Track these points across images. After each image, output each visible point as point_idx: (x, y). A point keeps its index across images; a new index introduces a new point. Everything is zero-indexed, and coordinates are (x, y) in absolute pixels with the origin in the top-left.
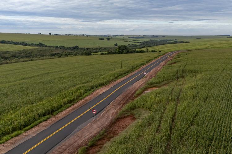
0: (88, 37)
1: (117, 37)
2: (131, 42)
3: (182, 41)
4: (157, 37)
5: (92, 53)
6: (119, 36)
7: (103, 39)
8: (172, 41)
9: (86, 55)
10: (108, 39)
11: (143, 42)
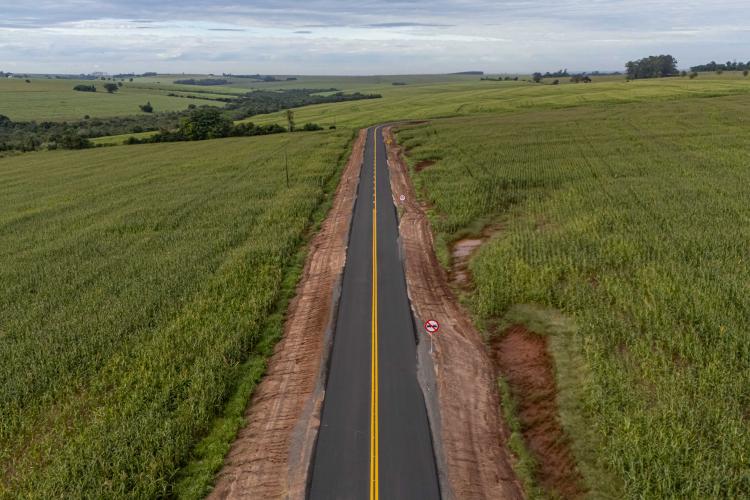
0: (28, 81)
1: (135, 80)
2: (194, 97)
3: (357, 94)
4: (269, 79)
5: (91, 140)
6: (138, 76)
7: (92, 89)
8: (326, 95)
9: (72, 148)
10: (111, 88)
11: (236, 97)
